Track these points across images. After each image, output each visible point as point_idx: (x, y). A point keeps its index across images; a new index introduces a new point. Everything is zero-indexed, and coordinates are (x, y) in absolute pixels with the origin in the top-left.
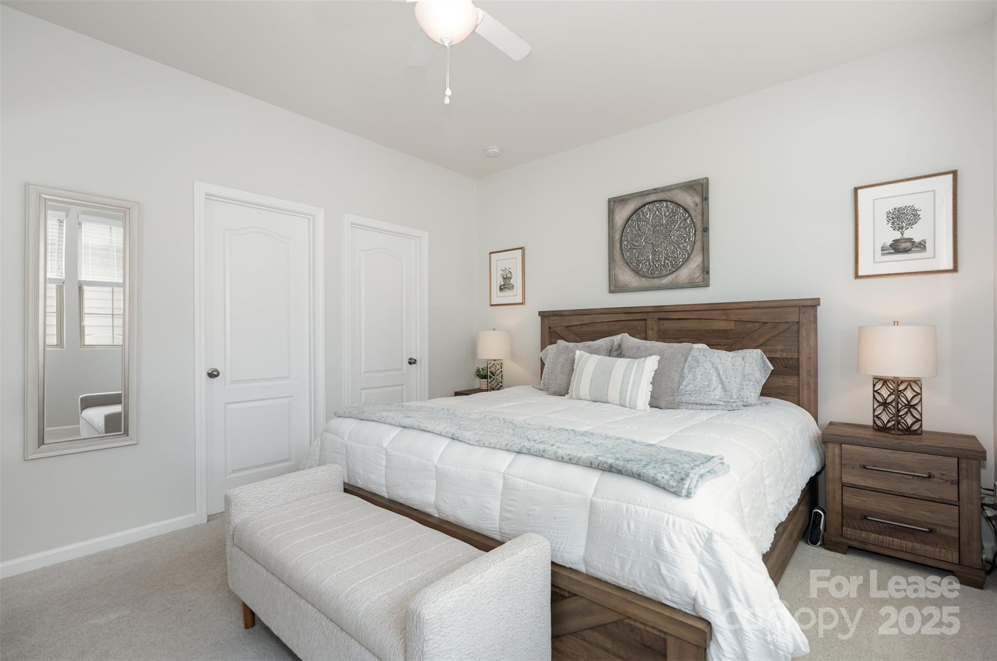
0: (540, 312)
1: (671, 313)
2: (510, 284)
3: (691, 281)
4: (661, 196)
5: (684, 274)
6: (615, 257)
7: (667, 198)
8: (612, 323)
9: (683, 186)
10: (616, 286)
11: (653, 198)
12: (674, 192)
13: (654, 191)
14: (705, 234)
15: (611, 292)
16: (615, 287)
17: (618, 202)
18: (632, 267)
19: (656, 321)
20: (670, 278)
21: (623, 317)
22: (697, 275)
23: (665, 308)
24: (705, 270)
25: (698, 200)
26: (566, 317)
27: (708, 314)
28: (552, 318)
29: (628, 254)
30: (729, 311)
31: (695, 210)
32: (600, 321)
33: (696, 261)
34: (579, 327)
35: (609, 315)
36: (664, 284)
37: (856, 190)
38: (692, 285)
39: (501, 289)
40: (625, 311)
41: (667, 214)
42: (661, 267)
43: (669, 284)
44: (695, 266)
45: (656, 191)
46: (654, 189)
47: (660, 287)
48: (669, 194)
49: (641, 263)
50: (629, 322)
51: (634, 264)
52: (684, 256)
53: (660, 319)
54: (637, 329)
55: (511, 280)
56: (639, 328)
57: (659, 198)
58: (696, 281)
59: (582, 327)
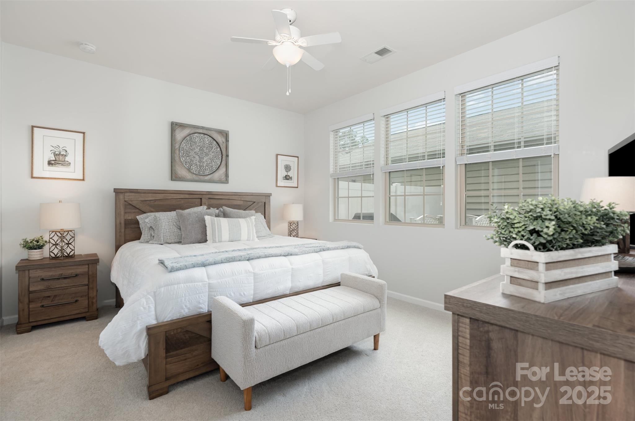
0: (114, 189)
1: (215, 196)
2: (65, 161)
3: (220, 180)
4: (205, 132)
5: (217, 176)
6: (176, 159)
7: (208, 134)
8: (179, 200)
9: (218, 131)
10: (176, 177)
11: (201, 131)
12: (213, 132)
13: (202, 128)
14: (227, 158)
15: (172, 179)
16: (174, 177)
17: (178, 125)
18: (186, 167)
19: (207, 200)
20: (209, 177)
21: (187, 196)
22: (223, 177)
23: (214, 193)
24: (227, 175)
25: (224, 140)
26: (142, 194)
27: (233, 197)
28: (127, 194)
29: (184, 159)
30: (241, 196)
31: (222, 145)
32: (170, 198)
33: (222, 170)
34: (152, 202)
35: (178, 195)
36: (206, 180)
37: (277, 155)
38: (220, 182)
39: (50, 163)
40: (189, 193)
41: (207, 142)
42: (204, 170)
43: (209, 180)
44: (222, 173)
45: (203, 128)
46: (202, 127)
47: (204, 181)
48: (209, 132)
49: (192, 165)
50: (190, 200)
51: (187, 165)
52: (216, 166)
53: (209, 198)
54: (195, 204)
55: (66, 157)
56: (196, 203)
57: (204, 133)
58: (222, 180)
59: (155, 201)
